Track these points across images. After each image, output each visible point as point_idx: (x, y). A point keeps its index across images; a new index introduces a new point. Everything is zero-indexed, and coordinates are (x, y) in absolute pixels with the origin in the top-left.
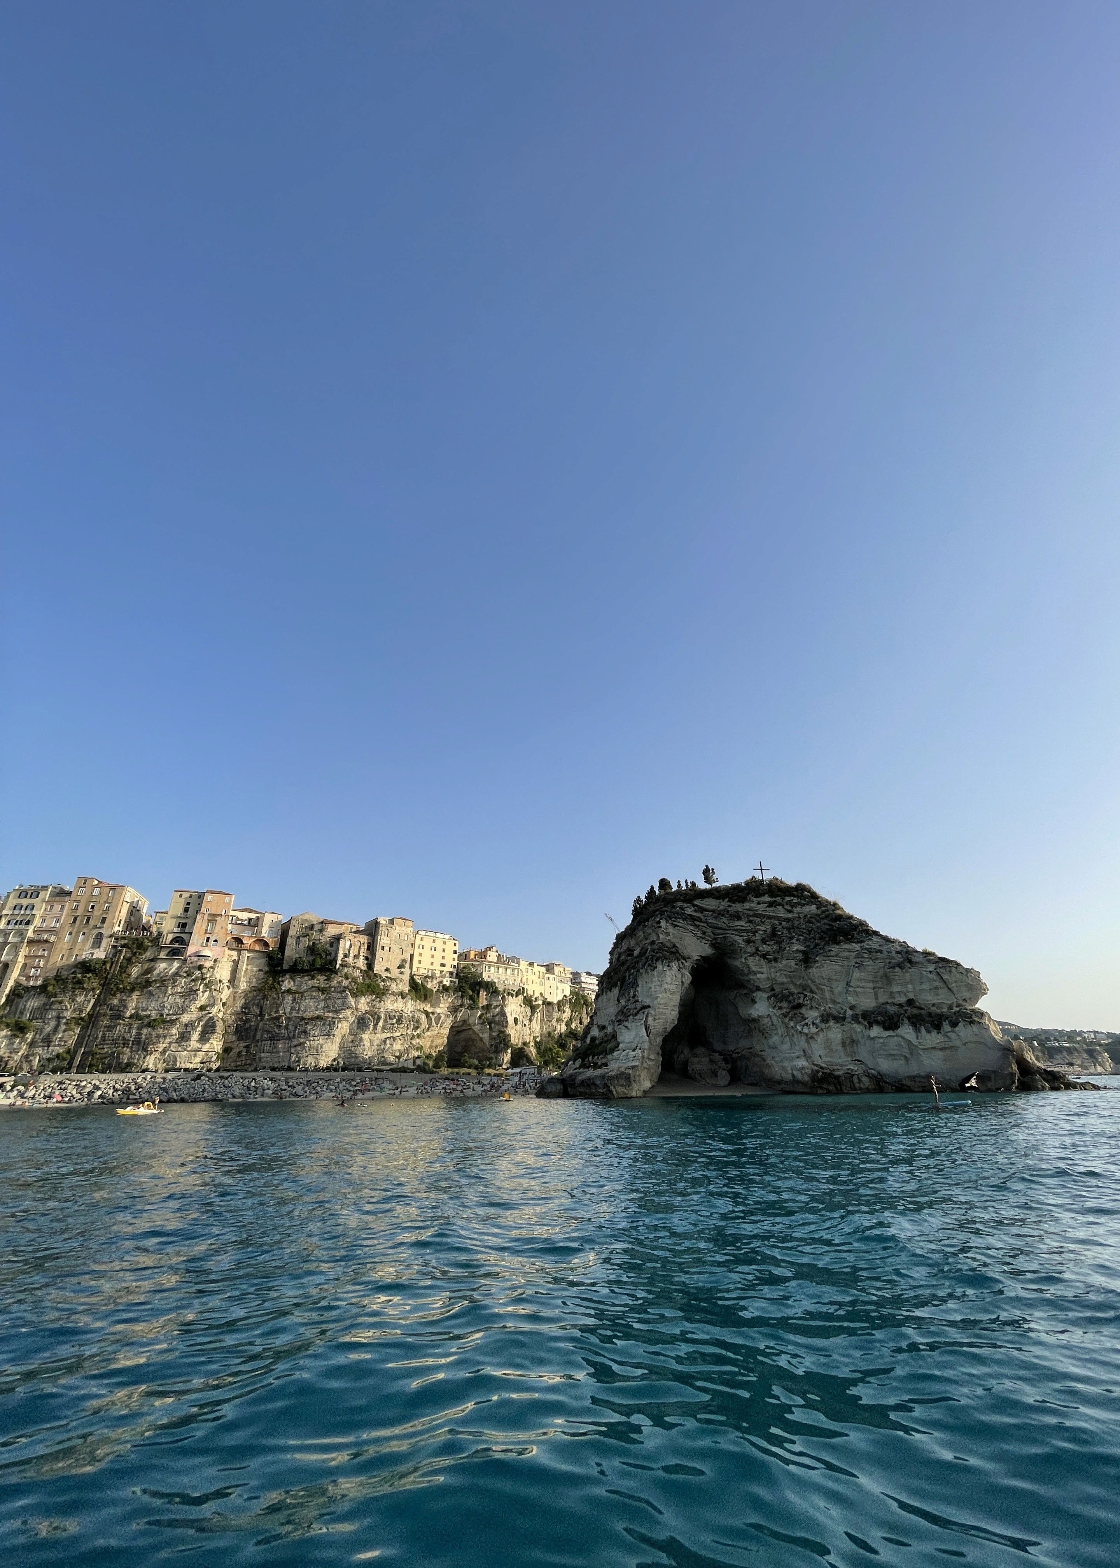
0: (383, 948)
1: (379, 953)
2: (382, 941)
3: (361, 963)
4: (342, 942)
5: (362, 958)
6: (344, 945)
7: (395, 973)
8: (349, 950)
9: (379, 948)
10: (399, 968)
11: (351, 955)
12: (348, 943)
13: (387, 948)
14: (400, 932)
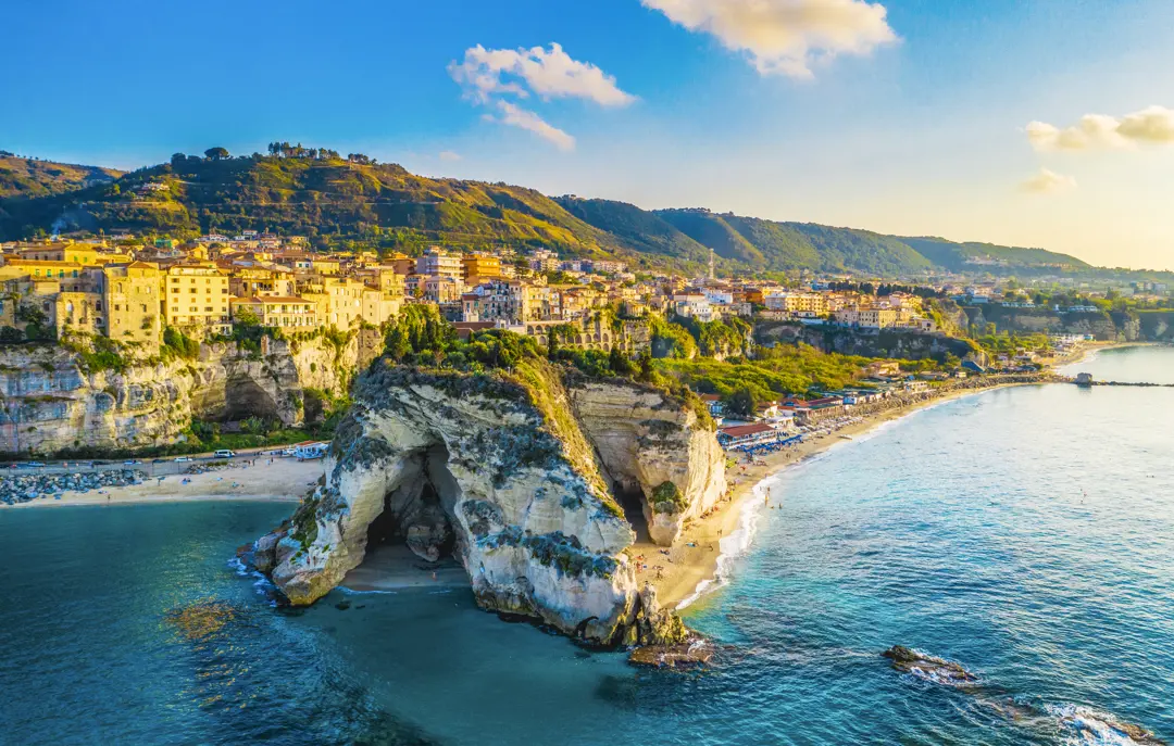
0: (117, 308)
2: (115, 299)
3: (89, 327)
5: (90, 321)
7: (139, 335)
8: (71, 314)
10: (143, 328)
12: (68, 305)
13: (123, 307)
14: (138, 285)
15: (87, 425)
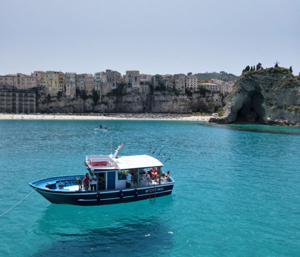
5: (172, 86)
6: (167, 82)
9: (176, 83)
10: (182, 87)
11: (169, 85)
14: (181, 78)
15: (171, 107)
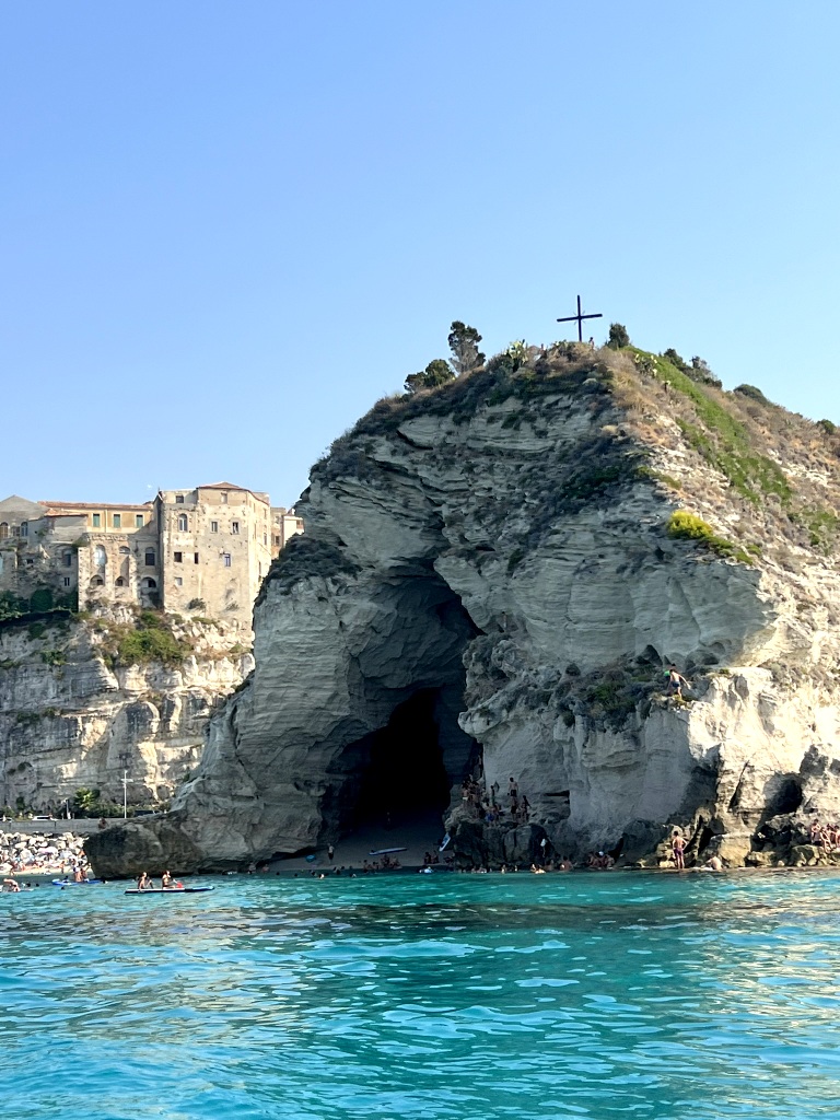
0: (178, 557)
1: (170, 569)
2: (175, 542)
3: (132, 593)
4: (83, 553)
5: (133, 583)
6: (87, 560)
7: (217, 608)
8: (103, 569)
9: (168, 558)
10: (224, 596)
11: (110, 579)
12: (98, 554)
13: (188, 557)
14: (214, 518)
